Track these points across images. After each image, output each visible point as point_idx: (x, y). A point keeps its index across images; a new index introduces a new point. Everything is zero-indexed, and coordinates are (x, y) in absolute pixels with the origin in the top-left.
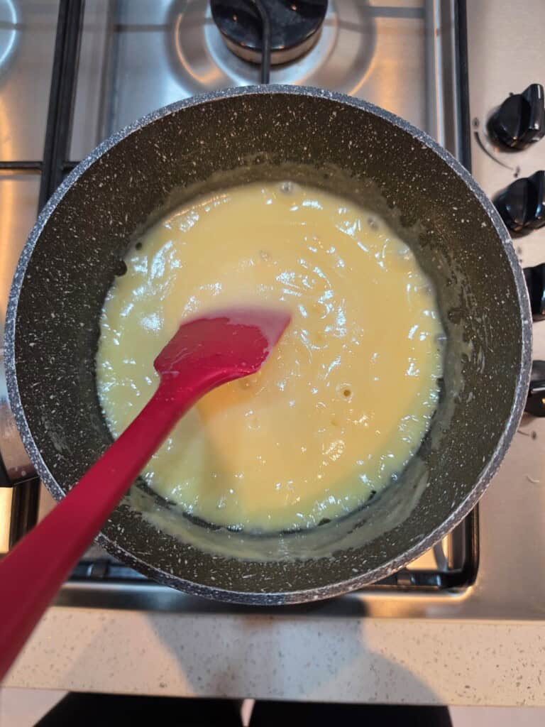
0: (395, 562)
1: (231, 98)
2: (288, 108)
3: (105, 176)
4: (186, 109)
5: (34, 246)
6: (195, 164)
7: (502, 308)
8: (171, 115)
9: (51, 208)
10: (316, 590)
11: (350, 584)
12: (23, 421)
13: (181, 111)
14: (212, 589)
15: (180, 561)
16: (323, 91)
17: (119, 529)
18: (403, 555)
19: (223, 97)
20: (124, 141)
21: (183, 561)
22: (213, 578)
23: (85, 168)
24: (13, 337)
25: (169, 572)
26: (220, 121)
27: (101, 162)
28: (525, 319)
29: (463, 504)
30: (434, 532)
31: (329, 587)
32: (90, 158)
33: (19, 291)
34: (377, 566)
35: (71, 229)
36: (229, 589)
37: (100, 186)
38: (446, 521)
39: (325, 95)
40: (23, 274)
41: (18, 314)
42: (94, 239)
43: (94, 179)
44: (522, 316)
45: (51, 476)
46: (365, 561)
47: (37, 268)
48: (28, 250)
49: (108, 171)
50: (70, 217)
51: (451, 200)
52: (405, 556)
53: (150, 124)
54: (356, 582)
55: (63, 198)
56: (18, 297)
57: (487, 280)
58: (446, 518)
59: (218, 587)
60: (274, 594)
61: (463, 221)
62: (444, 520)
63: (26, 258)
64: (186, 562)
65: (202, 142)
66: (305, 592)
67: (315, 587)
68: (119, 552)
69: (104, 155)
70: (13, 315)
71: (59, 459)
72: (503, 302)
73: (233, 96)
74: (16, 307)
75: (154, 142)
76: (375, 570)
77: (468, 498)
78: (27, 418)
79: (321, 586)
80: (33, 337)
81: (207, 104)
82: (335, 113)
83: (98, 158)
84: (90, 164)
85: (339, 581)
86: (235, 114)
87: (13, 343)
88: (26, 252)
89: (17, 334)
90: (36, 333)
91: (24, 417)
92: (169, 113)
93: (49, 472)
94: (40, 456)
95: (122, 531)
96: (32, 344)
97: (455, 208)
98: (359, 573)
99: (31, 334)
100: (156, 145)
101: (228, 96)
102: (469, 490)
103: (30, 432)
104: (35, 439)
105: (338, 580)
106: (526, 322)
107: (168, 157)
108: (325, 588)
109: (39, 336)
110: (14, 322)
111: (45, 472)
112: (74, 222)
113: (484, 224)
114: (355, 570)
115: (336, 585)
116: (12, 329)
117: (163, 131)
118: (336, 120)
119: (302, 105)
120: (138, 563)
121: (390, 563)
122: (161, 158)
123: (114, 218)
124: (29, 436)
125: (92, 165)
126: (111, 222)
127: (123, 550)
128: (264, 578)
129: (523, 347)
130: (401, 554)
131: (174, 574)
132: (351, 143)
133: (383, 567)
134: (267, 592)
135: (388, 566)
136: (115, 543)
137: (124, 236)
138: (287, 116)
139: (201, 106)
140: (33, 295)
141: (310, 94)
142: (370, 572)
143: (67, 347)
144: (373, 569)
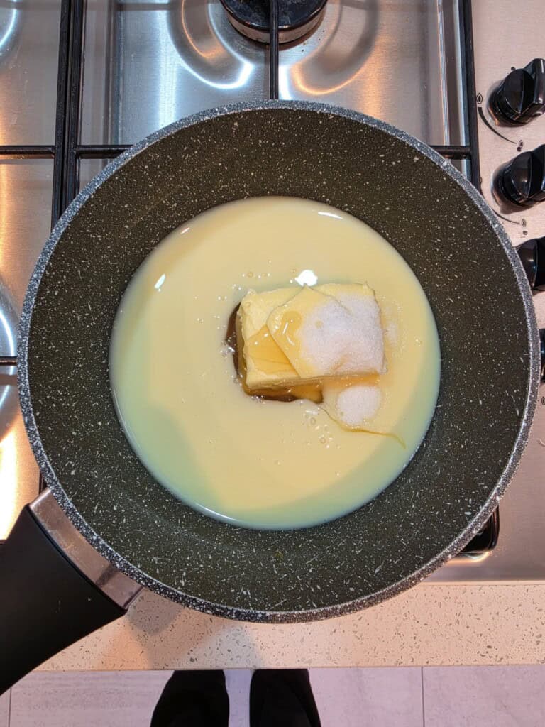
0: (498, 489)
1: (137, 156)
2: (192, 138)
3: (56, 283)
4: (101, 185)
5: (27, 384)
6: (127, 227)
7: (466, 222)
8: (90, 198)
9: (24, 341)
10: (447, 550)
11: (472, 529)
12: (107, 548)
13: (98, 190)
14: (358, 601)
15: (313, 590)
16: (217, 110)
17: (245, 593)
18: (502, 479)
19: (130, 159)
20: (58, 243)
21: (315, 588)
22: (352, 589)
23: (37, 287)
24: (55, 477)
25: (313, 607)
26: (135, 180)
27: (48, 274)
28: (494, 224)
29: (527, 408)
30: (516, 445)
31: (456, 541)
32: (35, 276)
33: (37, 433)
34: (485, 500)
35: (50, 348)
36: (373, 592)
37: (56, 294)
38: (521, 431)
39: (220, 113)
40: (32, 415)
41: (47, 454)
42: (72, 342)
43: (48, 292)
44: (490, 222)
45: (162, 584)
46: (470, 500)
47: (40, 401)
48: (24, 391)
49: (57, 278)
50: (44, 338)
51: (374, 150)
52: (504, 479)
53: (75, 216)
54: (476, 523)
55: (31, 325)
56: (39, 438)
57: (439, 204)
58: (519, 427)
59: (362, 595)
60: (413, 575)
61: (394, 163)
62: (518, 431)
63: (26, 398)
64: (319, 587)
65: (126, 206)
66: (438, 557)
67: (443, 548)
68: (260, 616)
69: (48, 266)
70: (43, 458)
71: (156, 562)
72: (465, 217)
73: (138, 153)
74: (42, 449)
75: (84, 230)
76: (486, 505)
77: (528, 401)
78: (108, 544)
79: (448, 544)
80: (70, 465)
81: (118, 172)
82: (236, 124)
83: (43, 271)
84: (39, 281)
85: (462, 531)
86: (146, 167)
87: (58, 483)
88: (23, 394)
89: (57, 473)
90: (70, 460)
91: (106, 545)
92: (87, 197)
93: (158, 582)
94: (141, 571)
95: (249, 594)
96: (73, 473)
97: (382, 156)
98: (473, 515)
99: (67, 464)
100: (88, 231)
101: (134, 156)
102: (525, 392)
103: (119, 555)
104: (127, 559)
105: (459, 531)
106: (497, 226)
107: (102, 234)
108: (452, 544)
109: (73, 460)
110: (48, 463)
111: (154, 583)
112: (48, 341)
113: (416, 159)
114: (469, 513)
115: (461, 536)
116: (49, 471)
117: (88, 215)
118: (239, 128)
119: (203, 131)
120: (282, 616)
121: (495, 491)
122: (97, 238)
123: (80, 313)
124: (120, 559)
125: (41, 282)
126: (79, 319)
127: (263, 612)
128: (392, 562)
129: (505, 248)
130: (498, 478)
131: (319, 606)
132: (260, 141)
133: (491, 498)
134: (406, 576)
135: (495, 496)
136: (251, 610)
137: (94, 323)
138: (193, 146)
139: (113, 176)
140: (50, 428)
141: (207, 118)
142: (483, 509)
143: (100, 453)
144: (483, 504)
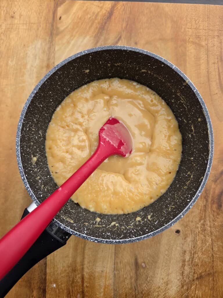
0: (199, 191)
1: (53, 73)
2: (74, 64)
3: (27, 125)
4: (41, 86)
5: (21, 165)
6: (51, 100)
7: (184, 89)
8: (37, 92)
9: (18, 149)
10: (181, 214)
11: (190, 206)
12: (57, 222)
13: (40, 88)
14: (149, 234)
15: (133, 231)
16: (83, 52)
17: (108, 234)
18: (200, 187)
19: (51, 75)
20: (27, 110)
22: (147, 230)
23: (21, 128)
24: (36, 198)
25: (133, 237)
26: (53, 83)
27: (24, 122)
28: (194, 90)
29: (209, 160)
30: (205, 174)
31: (184, 210)
32: (20, 124)
33: (27, 182)
34: (195, 195)
35: (28, 150)
36: (155, 231)
37: (28, 130)
38: (207, 169)
39: (84, 53)
40: (25, 176)
41: (32, 190)
42: (35, 147)
43: (25, 129)
44: (193, 89)
45: (78, 233)
46: (189, 195)
47: (27, 170)
48: (21, 167)
49: (27, 123)
50: (25, 147)
51: (146, 63)
52: (201, 187)
53: (32, 99)
54: (191, 204)
55: (20, 143)
56: (28, 184)
57: (173, 82)
58: (206, 167)
59: (151, 232)
60: (169, 223)
61: (154, 67)
62: (206, 169)
63: (21, 170)
64: (135, 230)
65: (50, 93)
66: (178, 217)
67: (180, 213)
68: (114, 241)
69: (24, 119)
70: (31, 192)
71: (75, 226)
72: (183, 87)
73: (54, 72)
74: (30, 188)
75: (36, 104)
76: (195, 197)
77: (210, 157)
78: (57, 220)
80: (40, 193)
81: (47, 80)
82: (91, 57)
83: (22, 122)
84: (21, 126)
85: (186, 207)
86: (57, 77)
87: (37, 200)
88: (20, 168)
89: (36, 196)
90: (40, 191)
91: (57, 221)
92: (36, 91)
93: (77, 232)
94: (70, 229)
95: (110, 234)
96: (41, 196)
97: (149, 65)
98: (190, 201)
99: (39, 193)
100: (37, 104)
101: (52, 73)
102: (208, 154)
103: (62, 224)
104: (65, 225)
105: (185, 207)
106: (195, 90)
107: (42, 104)
108: (183, 212)
109: (41, 191)
110: (32, 193)
111: (75, 233)
112: (27, 148)
113: (163, 65)
114: (189, 200)
115: (186, 209)
116: (33, 196)
117: (37, 98)
119: (78, 61)
120: (122, 241)
121: (198, 191)
122: (41, 107)
123: (37, 136)
124: (62, 225)
125: (22, 126)
126: (37, 138)
127: (115, 240)
128: (161, 220)
129: (199, 99)
130: (199, 187)
131: (136, 237)
132: (101, 62)
133: (197, 194)
134: (166, 224)
135: (198, 193)
136: (111, 240)
137: (42, 139)
138: (74, 67)
139: (45, 82)
140: (31, 180)
141: (79, 56)
142: (194, 198)
143: (50, 188)
144: (194, 197)
